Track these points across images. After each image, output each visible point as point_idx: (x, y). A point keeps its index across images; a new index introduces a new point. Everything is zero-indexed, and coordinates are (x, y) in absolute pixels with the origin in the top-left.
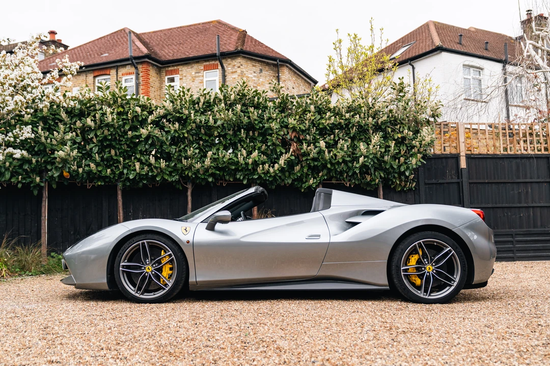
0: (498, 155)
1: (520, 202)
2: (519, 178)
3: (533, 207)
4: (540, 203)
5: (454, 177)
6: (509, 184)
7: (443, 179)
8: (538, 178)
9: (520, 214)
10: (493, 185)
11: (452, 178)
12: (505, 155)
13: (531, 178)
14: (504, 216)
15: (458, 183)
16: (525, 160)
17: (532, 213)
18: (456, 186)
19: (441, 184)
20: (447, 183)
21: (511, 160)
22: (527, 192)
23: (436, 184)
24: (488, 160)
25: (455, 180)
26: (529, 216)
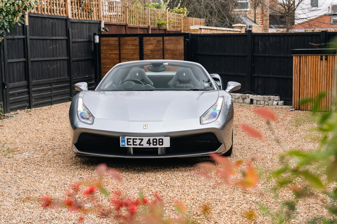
0: (43, 15)
1: (53, 56)
2: (52, 36)
3: (59, 60)
4: (62, 56)
5: (21, 33)
6: (48, 41)
7: (15, 35)
8: (61, 36)
9: (53, 66)
10: (41, 41)
11: (20, 35)
12: (47, 15)
13: (58, 36)
14: (46, 67)
15: (24, 39)
16: (55, 20)
17: (59, 65)
18: (22, 42)
19: (14, 39)
20: (18, 39)
21: (49, 19)
22: (57, 47)
23: (11, 39)
24: (38, 18)
25: (22, 37)
26: (58, 67)
